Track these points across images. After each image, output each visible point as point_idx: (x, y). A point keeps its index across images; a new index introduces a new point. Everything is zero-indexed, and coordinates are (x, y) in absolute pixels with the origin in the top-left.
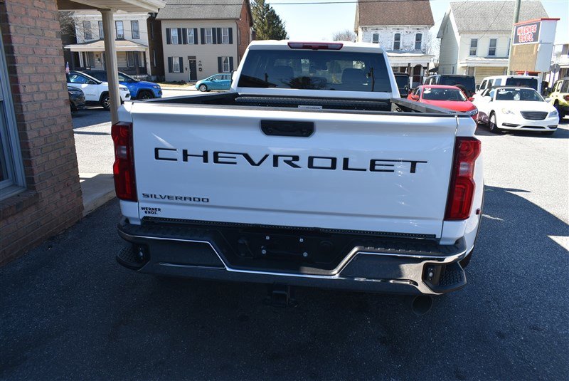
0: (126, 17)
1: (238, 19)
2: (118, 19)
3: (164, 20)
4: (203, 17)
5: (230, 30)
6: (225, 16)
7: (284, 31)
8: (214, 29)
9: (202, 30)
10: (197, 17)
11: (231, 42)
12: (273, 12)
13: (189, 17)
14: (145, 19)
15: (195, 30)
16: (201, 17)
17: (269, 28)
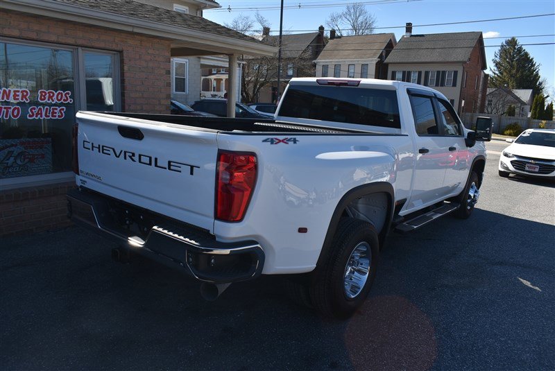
0: (358, 61)
1: (465, 62)
2: (351, 63)
3: (391, 63)
4: (429, 60)
5: (456, 73)
6: (452, 59)
7: (537, 74)
8: (438, 72)
9: (427, 73)
10: (423, 61)
11: (454, 85)
12: (526, 54)
13: (415, 61)
14: (375, 62)
15: (420, 73)
16: (427, 60)
17: (517, 71)
